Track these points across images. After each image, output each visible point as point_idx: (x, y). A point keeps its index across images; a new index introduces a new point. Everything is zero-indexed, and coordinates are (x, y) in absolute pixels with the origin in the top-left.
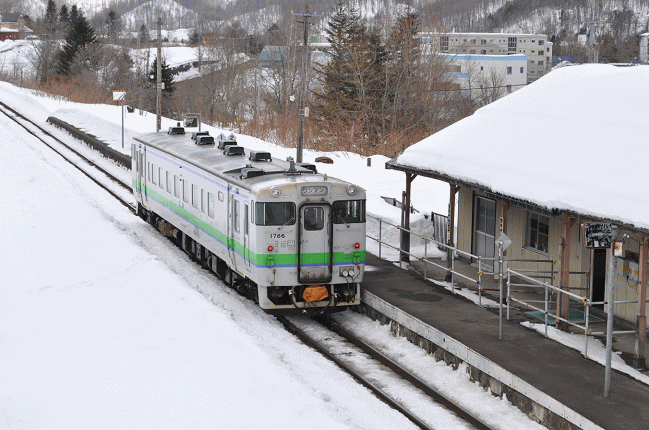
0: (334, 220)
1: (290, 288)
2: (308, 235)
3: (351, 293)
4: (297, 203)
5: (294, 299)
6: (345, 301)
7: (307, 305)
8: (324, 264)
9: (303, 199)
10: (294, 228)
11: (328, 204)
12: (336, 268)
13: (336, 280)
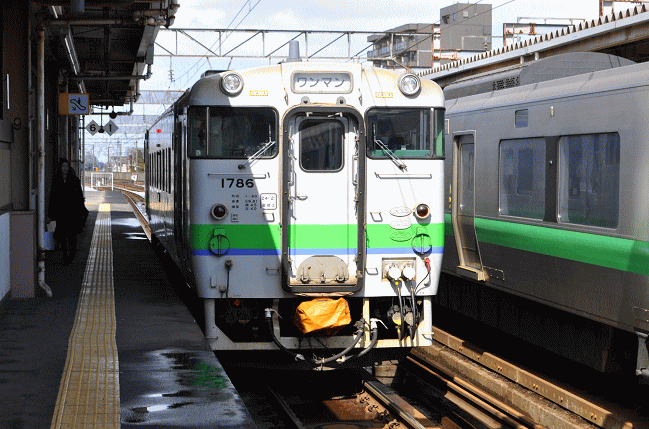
0: (367, 149)
1: (268, 302)
2: (306, 182)
3: (410, 319)
4: (282, 110)
5: (277, 329)
6: (394, 336)
7: (305, 345)
8: (348, 252)
9: (296, 101)
10: (274, 165)
11: (351, 116)
12: (373, 261)
13: (376, 287)
